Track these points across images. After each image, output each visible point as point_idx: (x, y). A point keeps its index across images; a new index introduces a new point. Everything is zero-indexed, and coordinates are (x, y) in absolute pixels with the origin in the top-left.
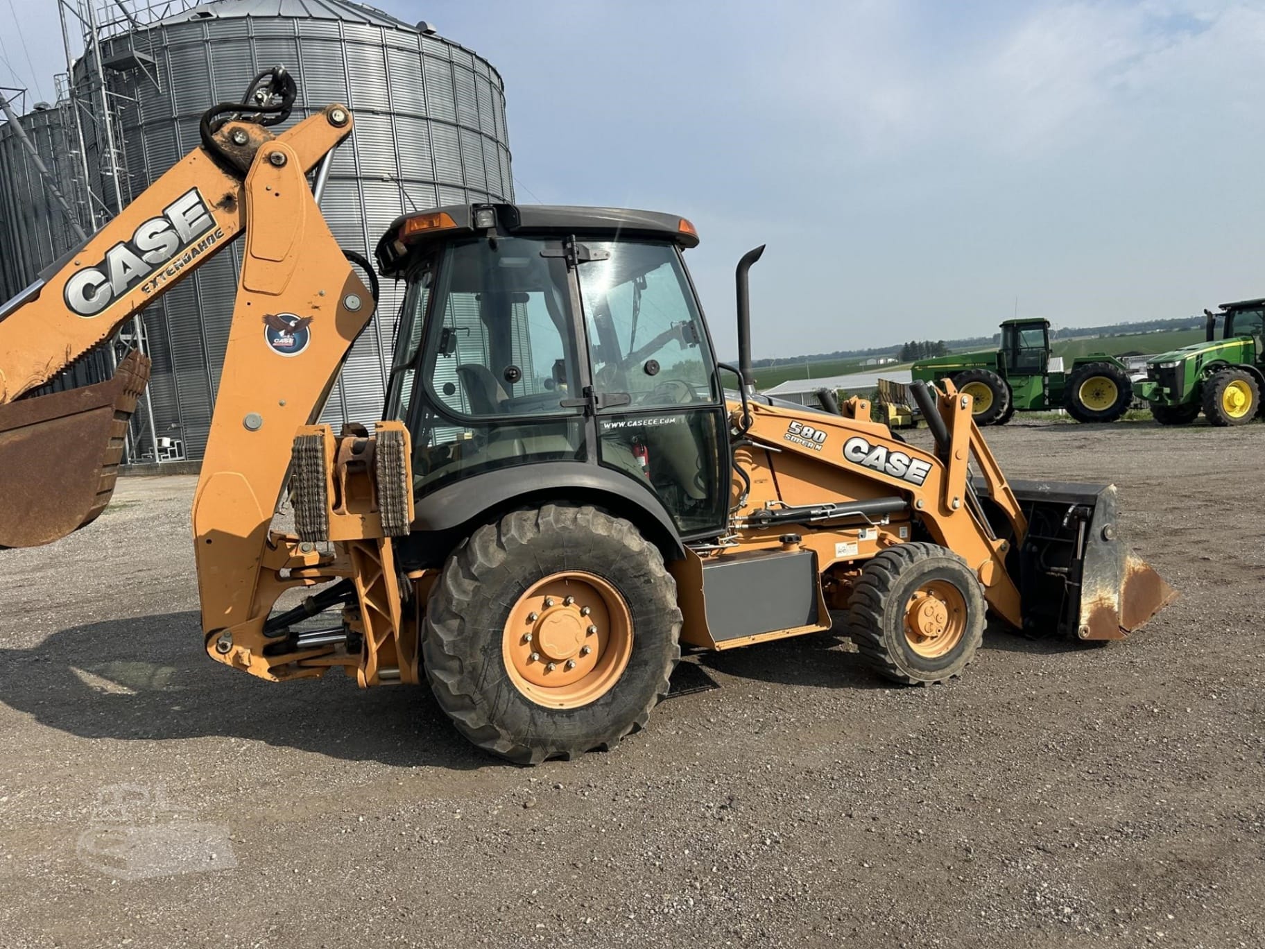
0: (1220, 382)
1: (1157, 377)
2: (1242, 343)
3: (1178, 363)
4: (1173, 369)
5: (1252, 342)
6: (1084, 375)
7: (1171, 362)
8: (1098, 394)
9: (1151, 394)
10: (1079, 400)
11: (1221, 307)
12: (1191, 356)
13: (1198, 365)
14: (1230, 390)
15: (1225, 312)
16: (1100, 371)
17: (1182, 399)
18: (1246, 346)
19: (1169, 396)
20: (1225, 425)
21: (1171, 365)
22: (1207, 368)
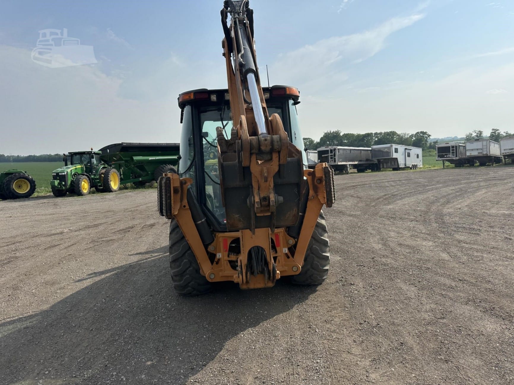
0: (81, 180)
1: (58, 178)
2: (80, 166)
3: (66, 173)
4: (64, 175)
5: (82, 166)
6: (15, 178)
7: (64, 172)
8: (19, 186)
9: (57, 185)
10: (14, 189)
11: (69, 153)
12: (69, 170)
13: (71, 173)
14: (83, 183)
15: (70, 155)
16: (22, 176)
17: (68, 186)
18: (82, 167)
19: (64, 185)
20: (82, 195)
21: (63, 174)
22: (73, 175)
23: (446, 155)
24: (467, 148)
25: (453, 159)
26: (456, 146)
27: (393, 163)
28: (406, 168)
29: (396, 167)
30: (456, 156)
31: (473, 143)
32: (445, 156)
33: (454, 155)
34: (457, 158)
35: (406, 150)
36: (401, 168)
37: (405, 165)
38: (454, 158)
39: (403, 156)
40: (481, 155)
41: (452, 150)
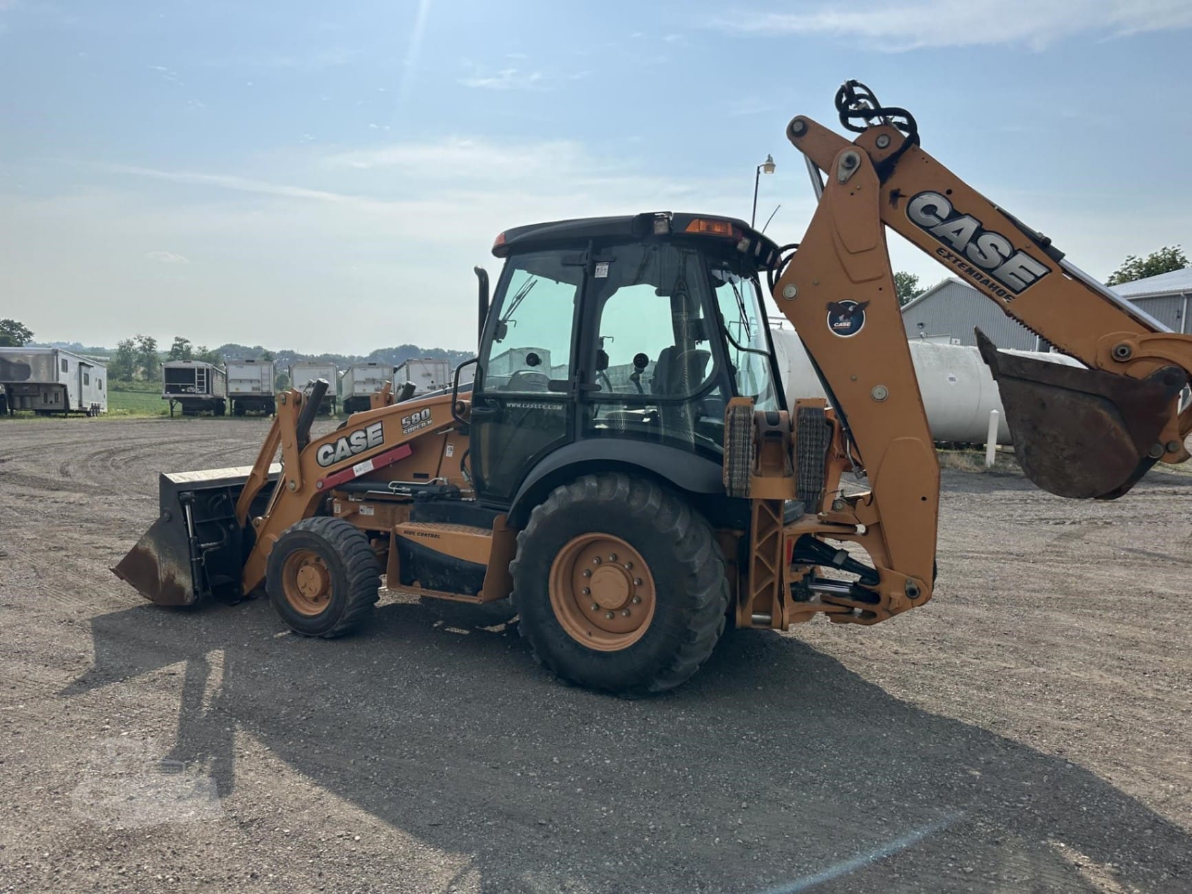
23: (186, 387)
24: (230, 377)
25: (201, 398)
26: (208, 370)
27: (51, 398)
28: (83, 412)
29: (61, 407)
30: (208, 392)
31: (242, 367)
32: (183, 390)
33: (202, 389)
34: (209, 396)
35: (84, 368)
36: (72, 411)
37: (80, 405)
38: (203, 396)
39: (76, 382)
40: (257, 393)
41: (199, 378)
